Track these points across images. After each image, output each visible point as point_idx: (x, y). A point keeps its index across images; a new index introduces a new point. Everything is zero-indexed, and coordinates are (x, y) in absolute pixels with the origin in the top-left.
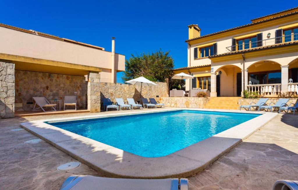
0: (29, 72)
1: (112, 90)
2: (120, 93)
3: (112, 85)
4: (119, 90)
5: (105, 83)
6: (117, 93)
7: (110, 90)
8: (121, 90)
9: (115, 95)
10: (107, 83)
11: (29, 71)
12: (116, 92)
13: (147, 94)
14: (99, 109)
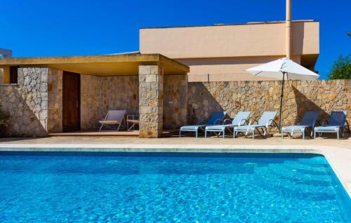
0: (115, 78)
1: (239, 96)
2: (258, 100)
3: (239, 85)
4: (255, 95)
5: (225, 82)
6: (250, 102)
7: (234, 94)
8: (260, 94)
9: (246, 105)
10: (228, 82)
11: (116, 76)
12: (248, 99)
13: (336, 100)
14: (155, 133)
